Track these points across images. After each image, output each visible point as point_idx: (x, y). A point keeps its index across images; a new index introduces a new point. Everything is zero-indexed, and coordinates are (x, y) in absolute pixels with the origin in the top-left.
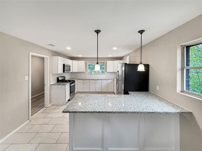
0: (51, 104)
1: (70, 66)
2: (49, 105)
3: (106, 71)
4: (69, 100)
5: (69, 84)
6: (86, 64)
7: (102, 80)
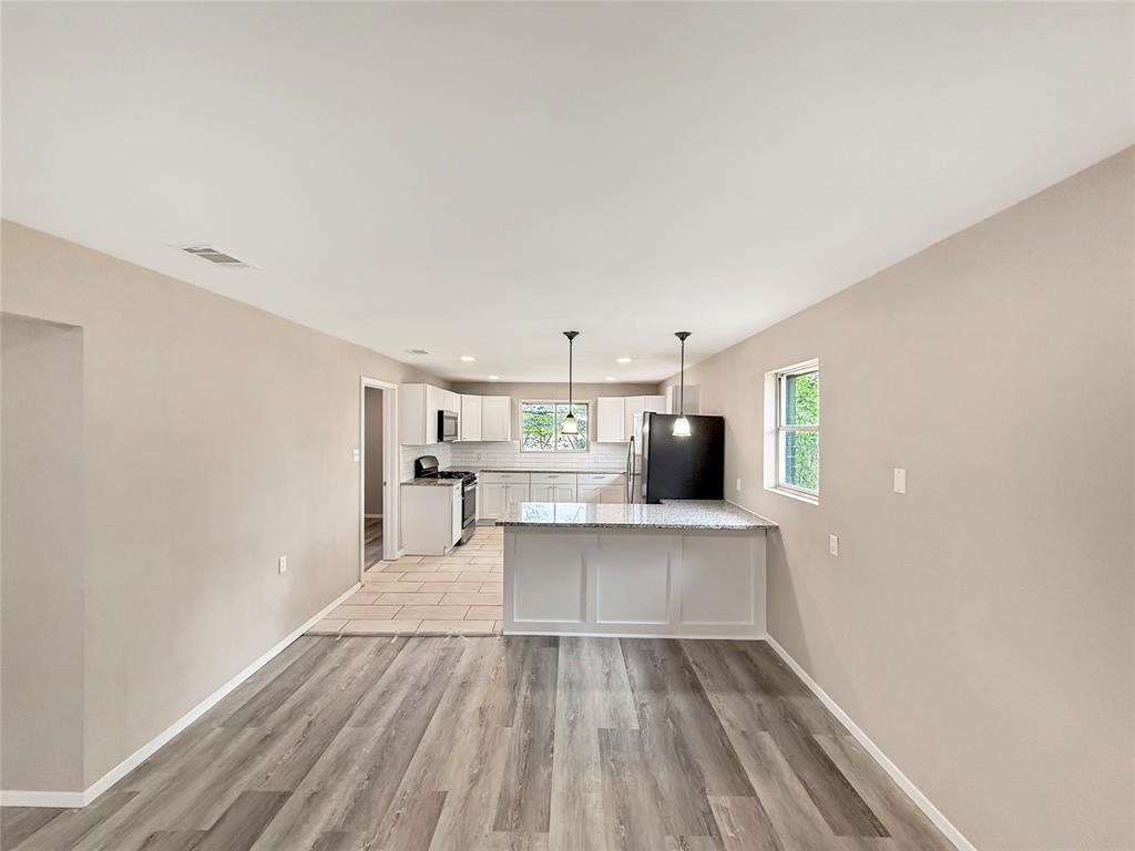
0: (402, 552)
1: (456, 419)
2: (398, 554)
3: (596, 440)
4: (459, 544)
5: (460, 485)
6: (513, 405)
7: (577, 473)
